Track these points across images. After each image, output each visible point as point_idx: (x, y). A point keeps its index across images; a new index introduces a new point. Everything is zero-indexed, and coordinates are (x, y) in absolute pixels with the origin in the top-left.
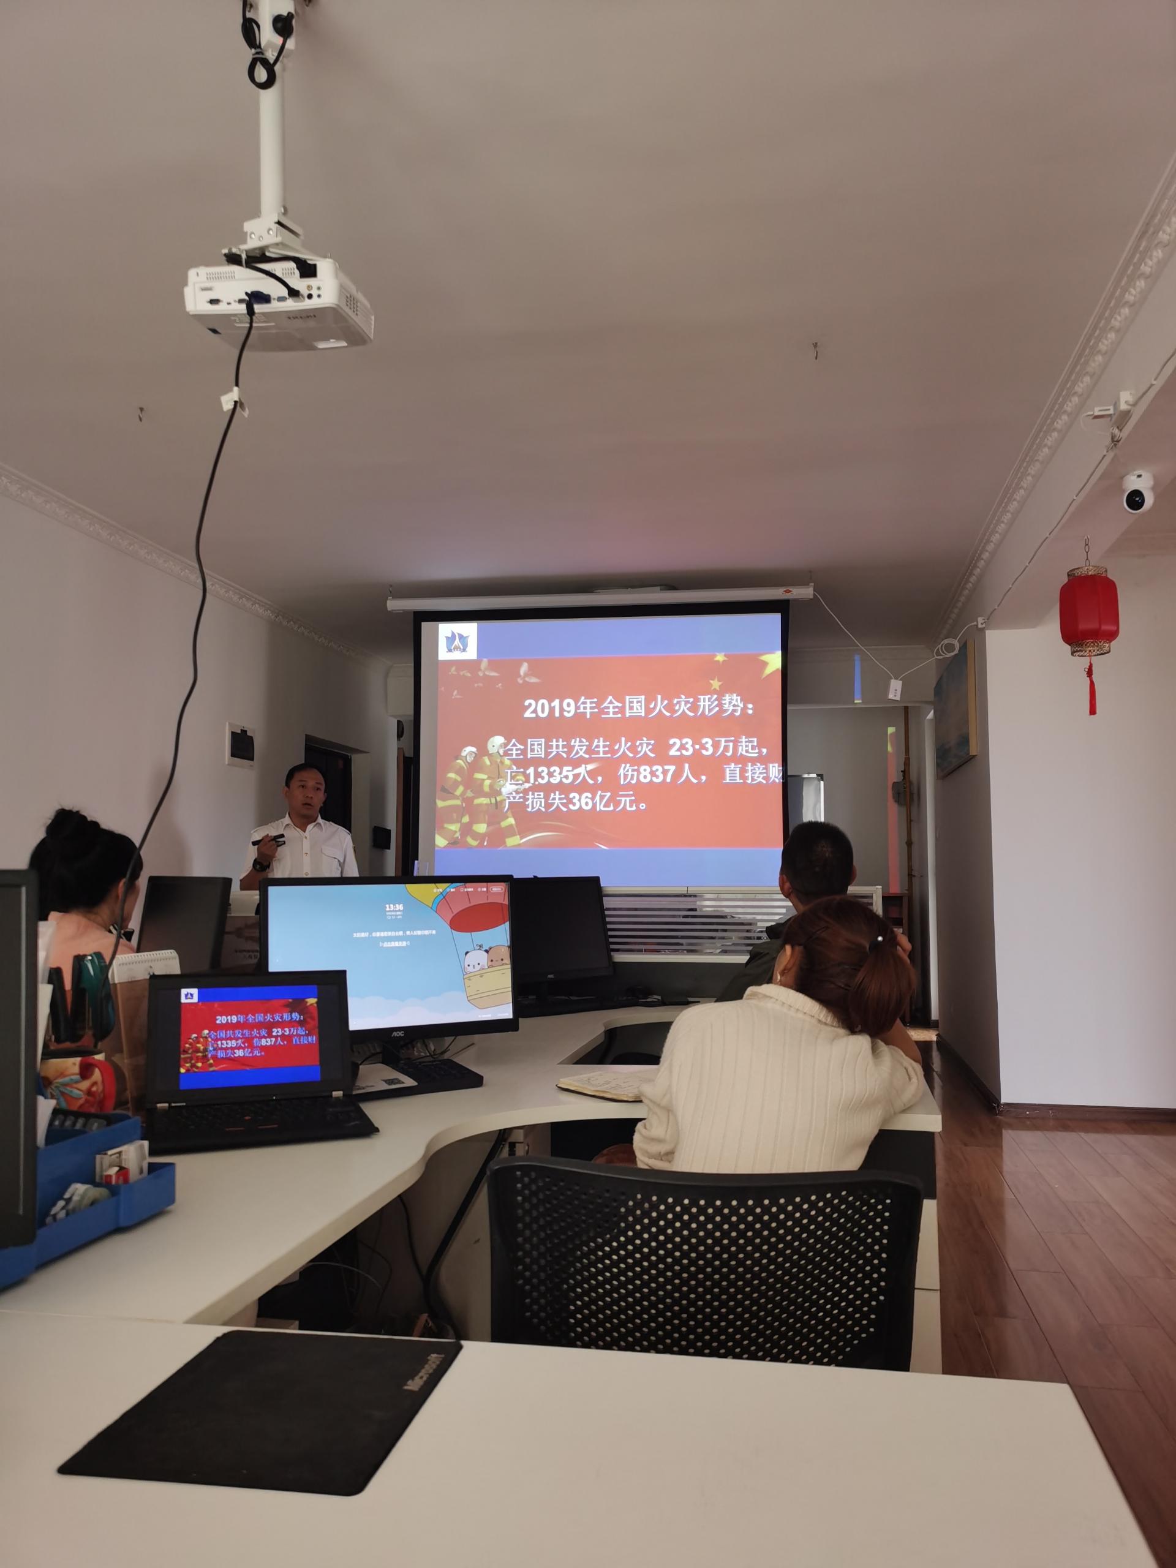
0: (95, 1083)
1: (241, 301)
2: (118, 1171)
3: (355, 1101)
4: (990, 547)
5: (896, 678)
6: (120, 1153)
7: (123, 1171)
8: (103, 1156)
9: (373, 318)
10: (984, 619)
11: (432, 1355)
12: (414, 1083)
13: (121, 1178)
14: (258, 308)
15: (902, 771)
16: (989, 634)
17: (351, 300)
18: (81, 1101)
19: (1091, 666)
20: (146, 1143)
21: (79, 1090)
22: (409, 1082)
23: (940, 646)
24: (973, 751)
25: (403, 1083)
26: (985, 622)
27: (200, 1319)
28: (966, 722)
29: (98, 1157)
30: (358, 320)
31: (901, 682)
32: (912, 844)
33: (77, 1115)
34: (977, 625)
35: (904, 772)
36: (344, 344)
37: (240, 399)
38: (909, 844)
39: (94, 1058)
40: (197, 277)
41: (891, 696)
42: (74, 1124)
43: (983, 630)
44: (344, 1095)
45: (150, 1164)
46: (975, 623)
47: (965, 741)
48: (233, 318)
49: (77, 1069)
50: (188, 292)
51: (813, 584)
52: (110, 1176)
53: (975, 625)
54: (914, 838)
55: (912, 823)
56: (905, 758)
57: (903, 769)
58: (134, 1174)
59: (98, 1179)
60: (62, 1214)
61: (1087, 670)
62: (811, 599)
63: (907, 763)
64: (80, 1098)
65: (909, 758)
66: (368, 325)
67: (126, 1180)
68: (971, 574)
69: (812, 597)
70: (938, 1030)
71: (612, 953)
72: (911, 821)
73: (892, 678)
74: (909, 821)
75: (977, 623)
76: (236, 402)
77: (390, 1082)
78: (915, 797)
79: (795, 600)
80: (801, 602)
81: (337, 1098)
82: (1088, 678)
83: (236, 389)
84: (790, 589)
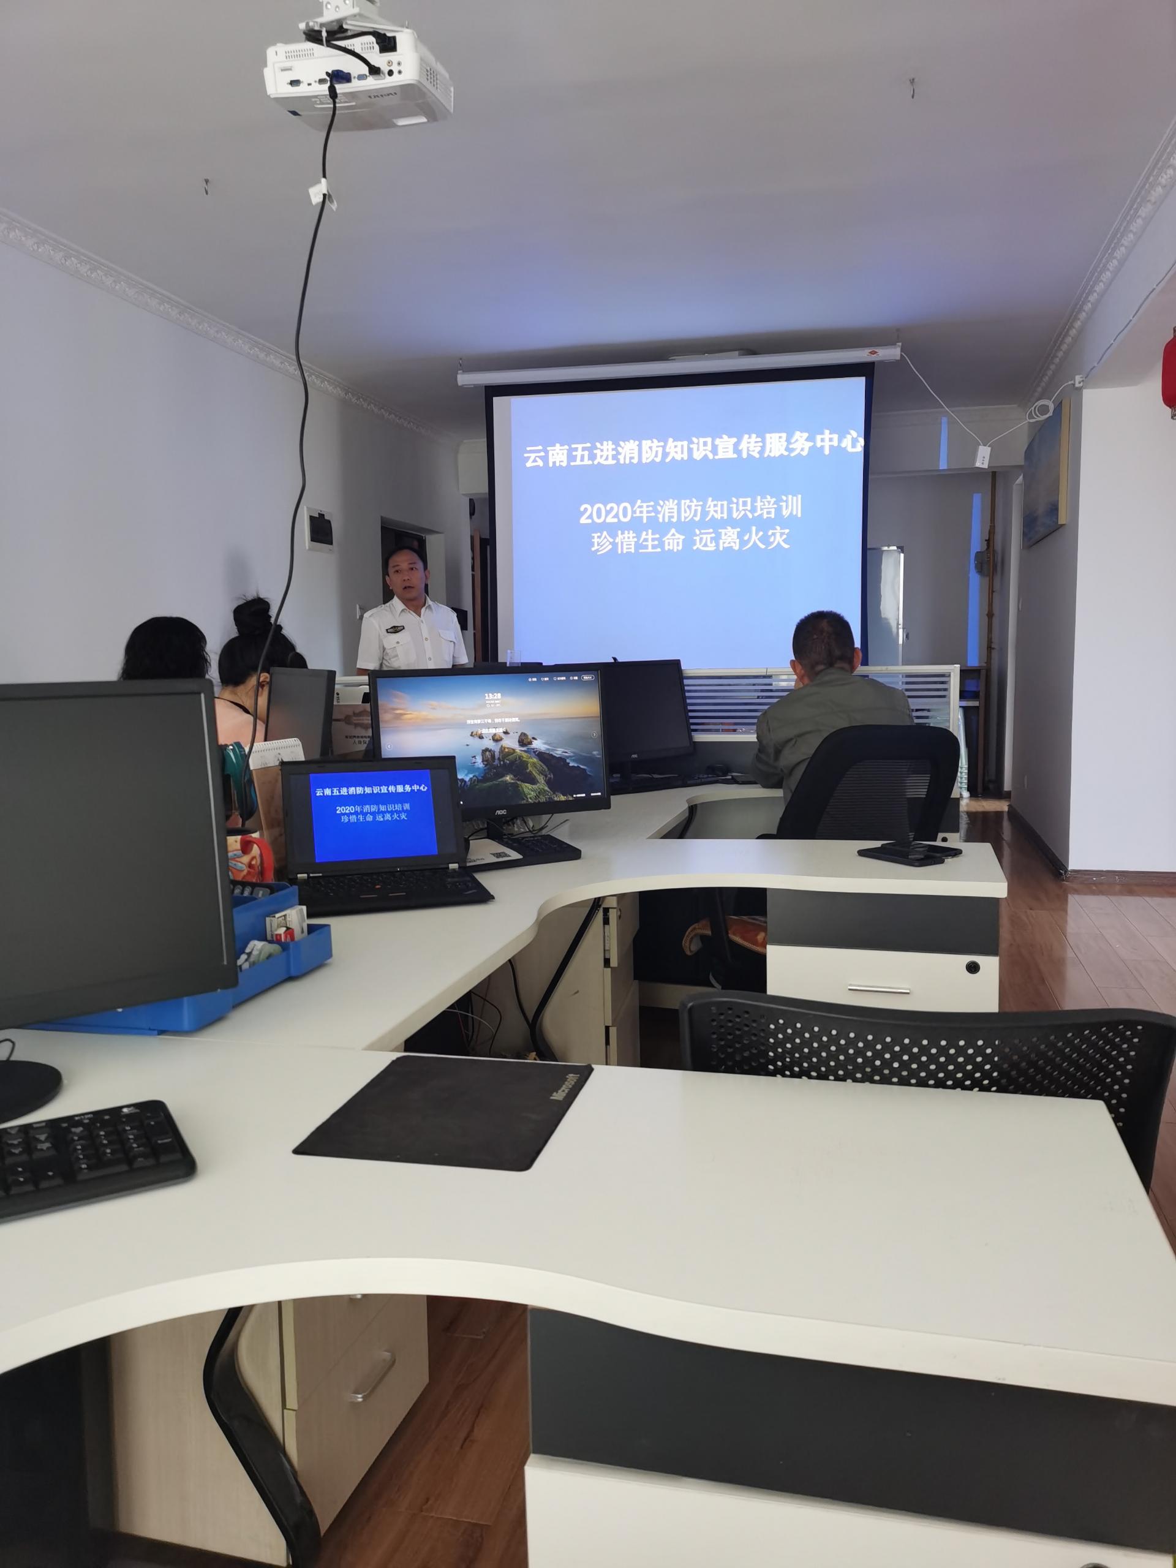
0: (253, 858)
1: (322, 81)
2: (286, 931)
3: (469, 872)
4: (1093, 298)
5: (985, 445)
6: (285, 916)
7: (289, 931)
8: (272, 918)
9: (452, 89)
10: (1081, 377)
11: (570, 1075)
12: (520, 857)
13: (288, 936)
14: (340, 88)
15: (986, 540)
16: (1087, 394)
17: (429, 73)
18: (245, 872)
20: (304, 908)
21: (242, 863)
22: (515, 855)
23: (1033, 408)
24: (1062, 519)
25: (510, 856)
26: (1083, 381)
27: (373, 1047)
28: (1055, 489)
29: (268, 919)
30: (438, 93)
31: (990, 448)
32: (992, 616)
33: (244, 884)
34: (1074, 385)
35: (988, 541)
36: (424, 120)
37: (328, 191)
38: (990, 615)
39: (251, 836)
40: (276, 55)
41: (978, 464)
42: (242, 892)
43: (1080, 389)
44: (459, 867)
45: (309, 926)
46: (1072, 382)
47: (1054, 510)
48: (313, 100)
49: (238, 846)
50: (268, 73)
51: (900, 344)
52: (280, 935)
53: (1072, 384)
54: (996, 610)
55: (994, 594)
56: (990, 526)
57: (987, 538)
58: (298, 935)
59: (269, 937)
60: (246, 966)
62: (898, 360)
63: (992, 531)
64: (243, 871)
65: (994, 526)
66: (446, 96)
67: (292, 938)
68: (1072, 327)
69: (898, 358)
70: (1010, 801)
71: (693, 733)
72: (993, 592)
73: (980, 445)
74: (992, 591)
75: (1075, 381)
76: (324, 195)
77: (498, 855)
78: (999, 569)
79: (882, 362)
80: (886, 364)
81: (454, 870)
83: (323, 180)
84: (875, 350)
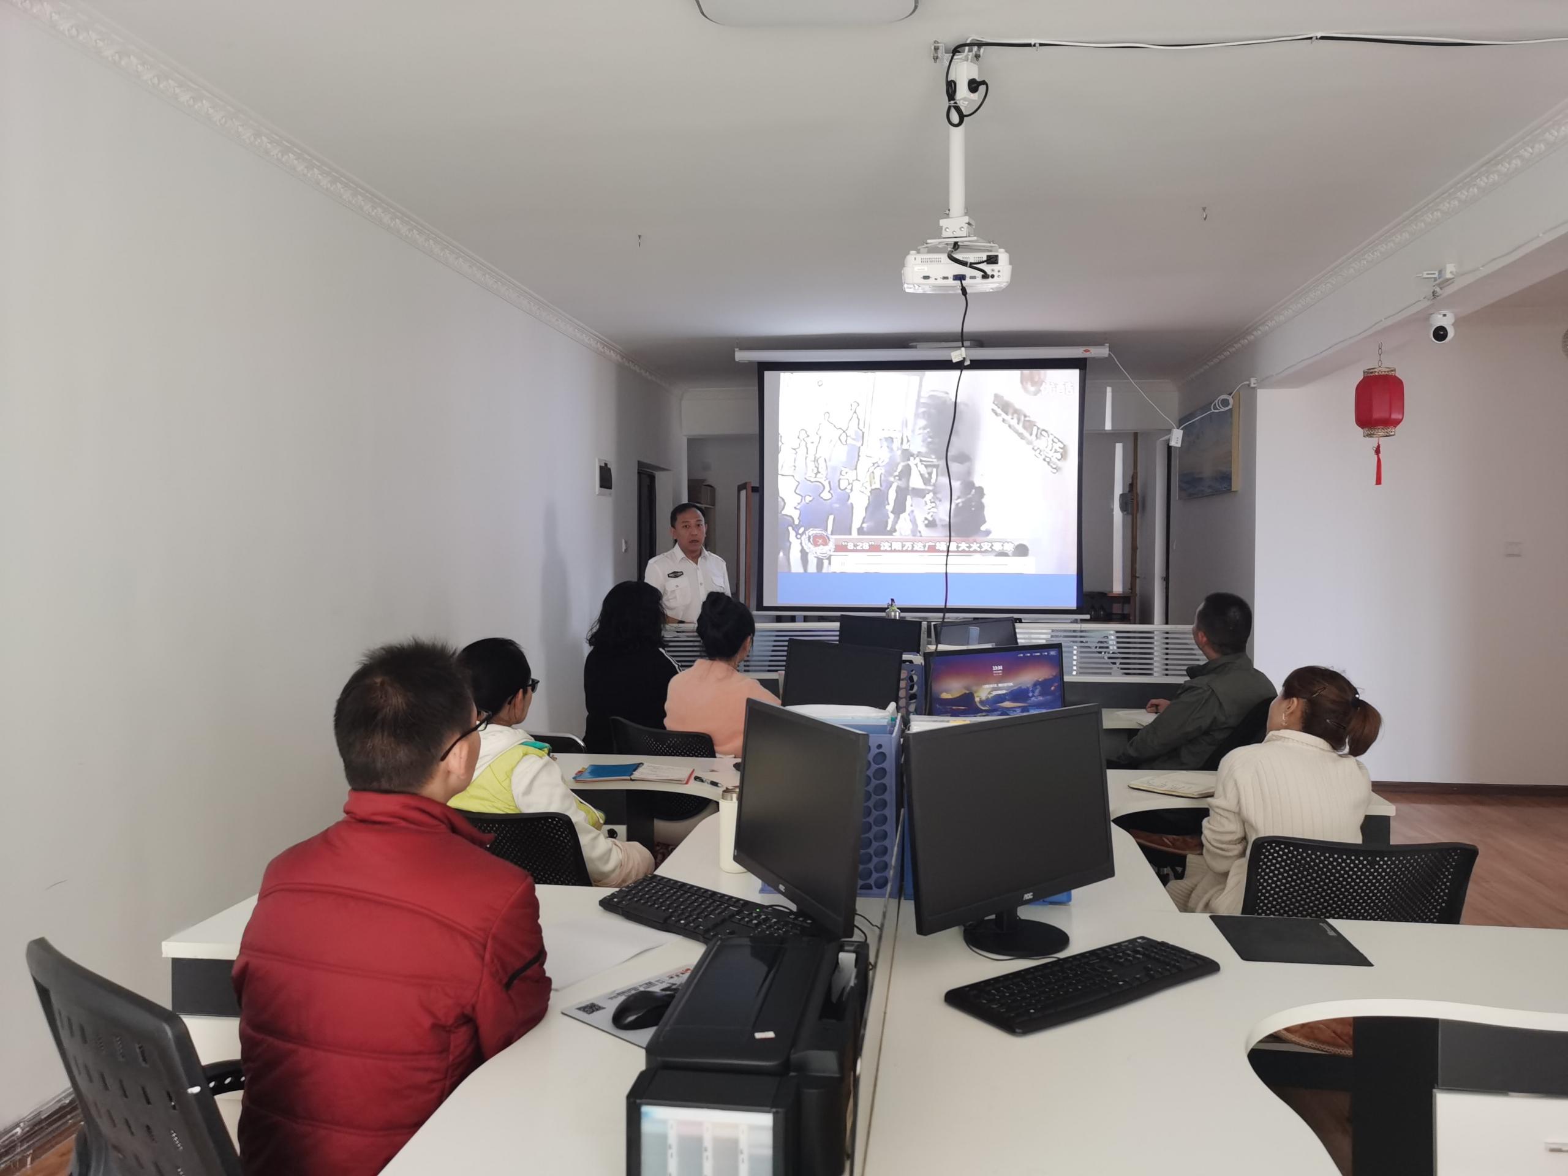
1: (945, 278)
10: (1257, 380)
16: (1262, 393)
19: (1378, 447)
23: (1217, 401)
24: (1235, 487)
26: (1258, 383)
28: (1227, 462)
34: (1250, 385)
35: (1131, 485)
38: (1134, 548)
40: (912, 259)
43: (1254, 389)
46: (1248, 382)
47: (1226, 480)
50: (908, 270)
51: (1108, 345)
53: (1246, 384)
54: (1140, 545)
55: (1137, 530)
56: (1133, 473)
61: (1375, 449)
62: (1107, 358)
63: (1134, 477)
74: (1135, 528)
80: (1097, 361)
82: (1376, 456)
84: (1089, 349)
